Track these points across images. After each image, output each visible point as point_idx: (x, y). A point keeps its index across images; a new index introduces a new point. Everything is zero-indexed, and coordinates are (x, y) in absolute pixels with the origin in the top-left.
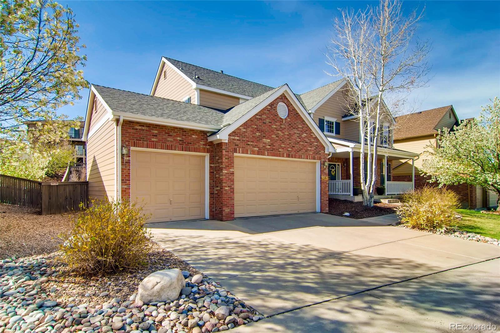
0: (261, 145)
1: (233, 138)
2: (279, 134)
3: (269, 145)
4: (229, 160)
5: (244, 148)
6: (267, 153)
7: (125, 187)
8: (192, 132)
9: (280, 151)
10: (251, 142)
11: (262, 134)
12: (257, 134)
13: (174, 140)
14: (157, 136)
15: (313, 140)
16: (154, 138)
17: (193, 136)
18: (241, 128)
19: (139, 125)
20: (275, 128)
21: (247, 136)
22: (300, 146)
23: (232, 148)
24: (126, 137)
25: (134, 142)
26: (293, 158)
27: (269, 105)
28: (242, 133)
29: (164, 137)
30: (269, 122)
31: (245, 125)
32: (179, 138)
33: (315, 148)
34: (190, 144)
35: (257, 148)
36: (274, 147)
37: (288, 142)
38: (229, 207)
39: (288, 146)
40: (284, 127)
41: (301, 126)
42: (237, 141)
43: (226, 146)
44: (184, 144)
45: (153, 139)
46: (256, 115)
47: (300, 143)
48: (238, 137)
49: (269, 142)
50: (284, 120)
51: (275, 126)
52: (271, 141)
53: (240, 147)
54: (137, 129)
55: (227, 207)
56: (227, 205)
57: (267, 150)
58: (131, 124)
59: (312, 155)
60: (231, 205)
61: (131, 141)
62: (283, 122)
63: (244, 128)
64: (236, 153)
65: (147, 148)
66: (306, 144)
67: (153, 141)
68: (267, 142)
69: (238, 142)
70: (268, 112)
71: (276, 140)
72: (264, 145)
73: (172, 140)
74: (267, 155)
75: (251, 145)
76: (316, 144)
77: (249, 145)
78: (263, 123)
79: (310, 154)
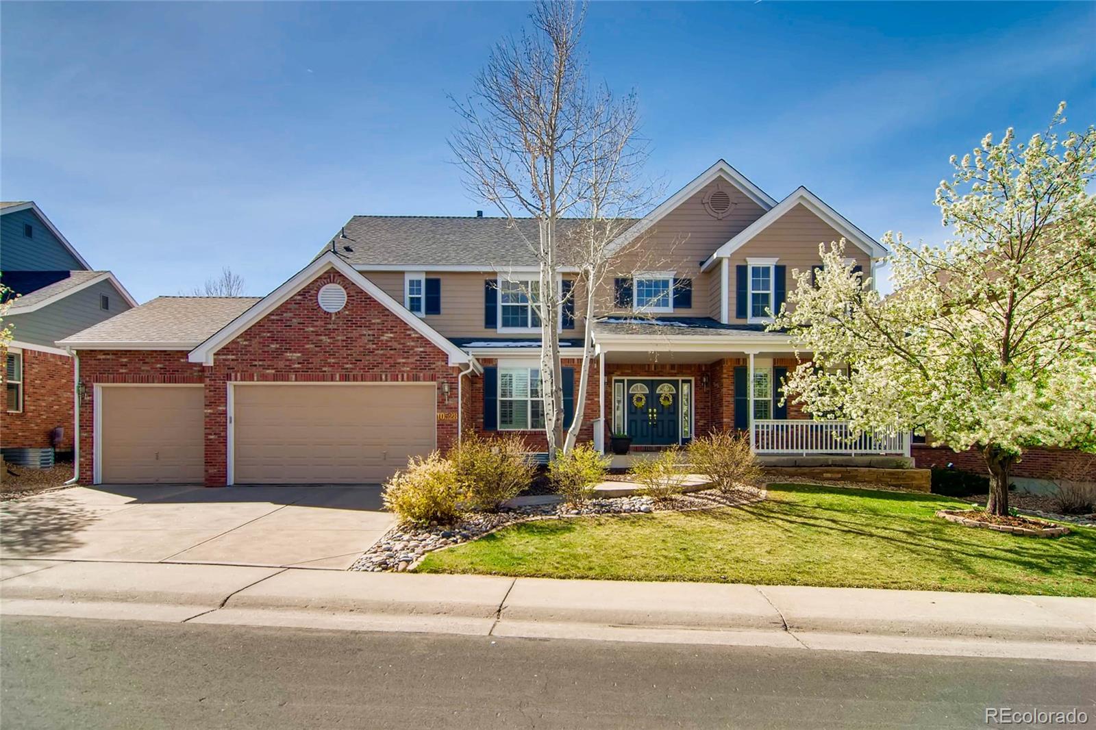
0: (281, 364)
1: (224, 357)
2: (321, 340)
3: (299, 363)
4: (217, 392)
5: (245, 371)
6: (294, 376)
7: (85, 435)
8: (179, 355)
9: (325, 371)
10: (260, 360)
11: (283, 346)
12: (273, 346)
13: (152, 368)
14: (126, 365)
15: (412, 344)
16: (122, 368)
17: (182, 360)
18: (239, 340)
19: (102, 353)
20: (312, 332)
21: (251, 351)
22: (376, 358)
23: (221, 374)
24: (87, 371)
25: (97, 376)
26: (357, 381)
27: (299, 294)
28: (242, 348)
29: (137, 365)
30: (299, 323)
31: (248, 334)
32: (159, 366)
33: (418, 358)
34: (176, 373)
35: (272, 369)
36: (310, 366)
37: (344, 352)
38: (216, 465)
39: (345, 361)
40: (336, 327)
41: (378, 321)
42: (232, 362)
43: (212, 371)
44: (167, 373)
45: (121, 371)
46: (271, 314)
47: (376, 352)
48: (233, 355)
49: (298, 357)
50: (333, 315)
51: (312, 329)
52: (303, 355)
53: (238, 371)
54: (100, 359)
55: (213, 465)
56: (211, 463)
57: (294, 372)
58: (93, 353)
59: (409, 371)
60: (219, 463)
61: (92, 375)
62: (331, 318)
63: (245, 340)
64: (230, 380)
65: (114, 382)
66: (392, 352)
67: (122, 373)
68: (294, 358)
69: (232, 364)
70: (297, 306)
71: (316, 352)
72: (287, 363)
73: (149, 368)
74: (294, 379)
75: (260, 365)
76: (422, 349)
77: (256, 365)
78: (285, 326)
79: (404, 371)
